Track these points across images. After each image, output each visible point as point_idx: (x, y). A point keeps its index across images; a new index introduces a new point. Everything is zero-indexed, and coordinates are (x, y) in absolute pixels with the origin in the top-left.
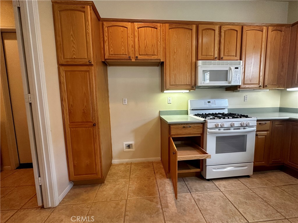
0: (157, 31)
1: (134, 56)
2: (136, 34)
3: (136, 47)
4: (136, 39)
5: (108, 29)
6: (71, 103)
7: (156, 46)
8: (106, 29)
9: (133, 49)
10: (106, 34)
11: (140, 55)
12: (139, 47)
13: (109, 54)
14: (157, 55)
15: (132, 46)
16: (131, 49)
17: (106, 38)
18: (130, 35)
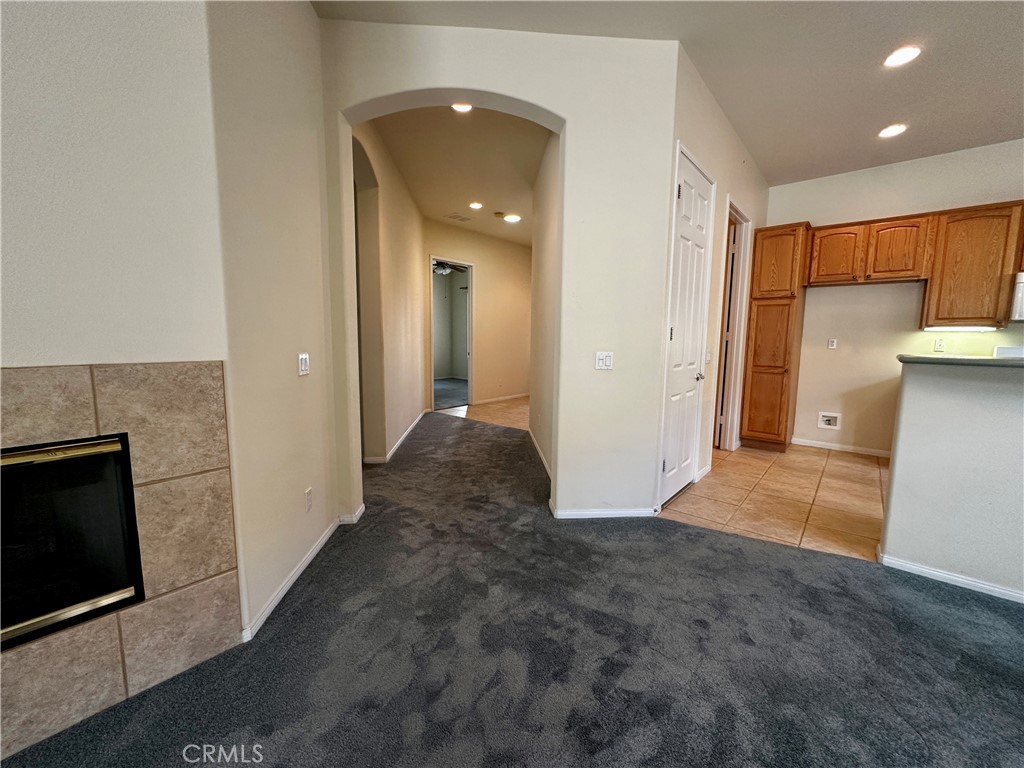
0: (918, 232)
1: (862, 275)
2: (873, 241)
3: (869, 261)
4: (872, 250)
5: (821, 241)
6: (759, 342)
7: (912, 255)
8: (817, 241)
9: (863, 264)
10: (817, 248)
11: (875, 272)
12: (876, 259)
13: (818, 275)
14: (913, 269)
15: (862, 259)
16: (859, 265)
17: (815, 254)
18: (860, 244)
